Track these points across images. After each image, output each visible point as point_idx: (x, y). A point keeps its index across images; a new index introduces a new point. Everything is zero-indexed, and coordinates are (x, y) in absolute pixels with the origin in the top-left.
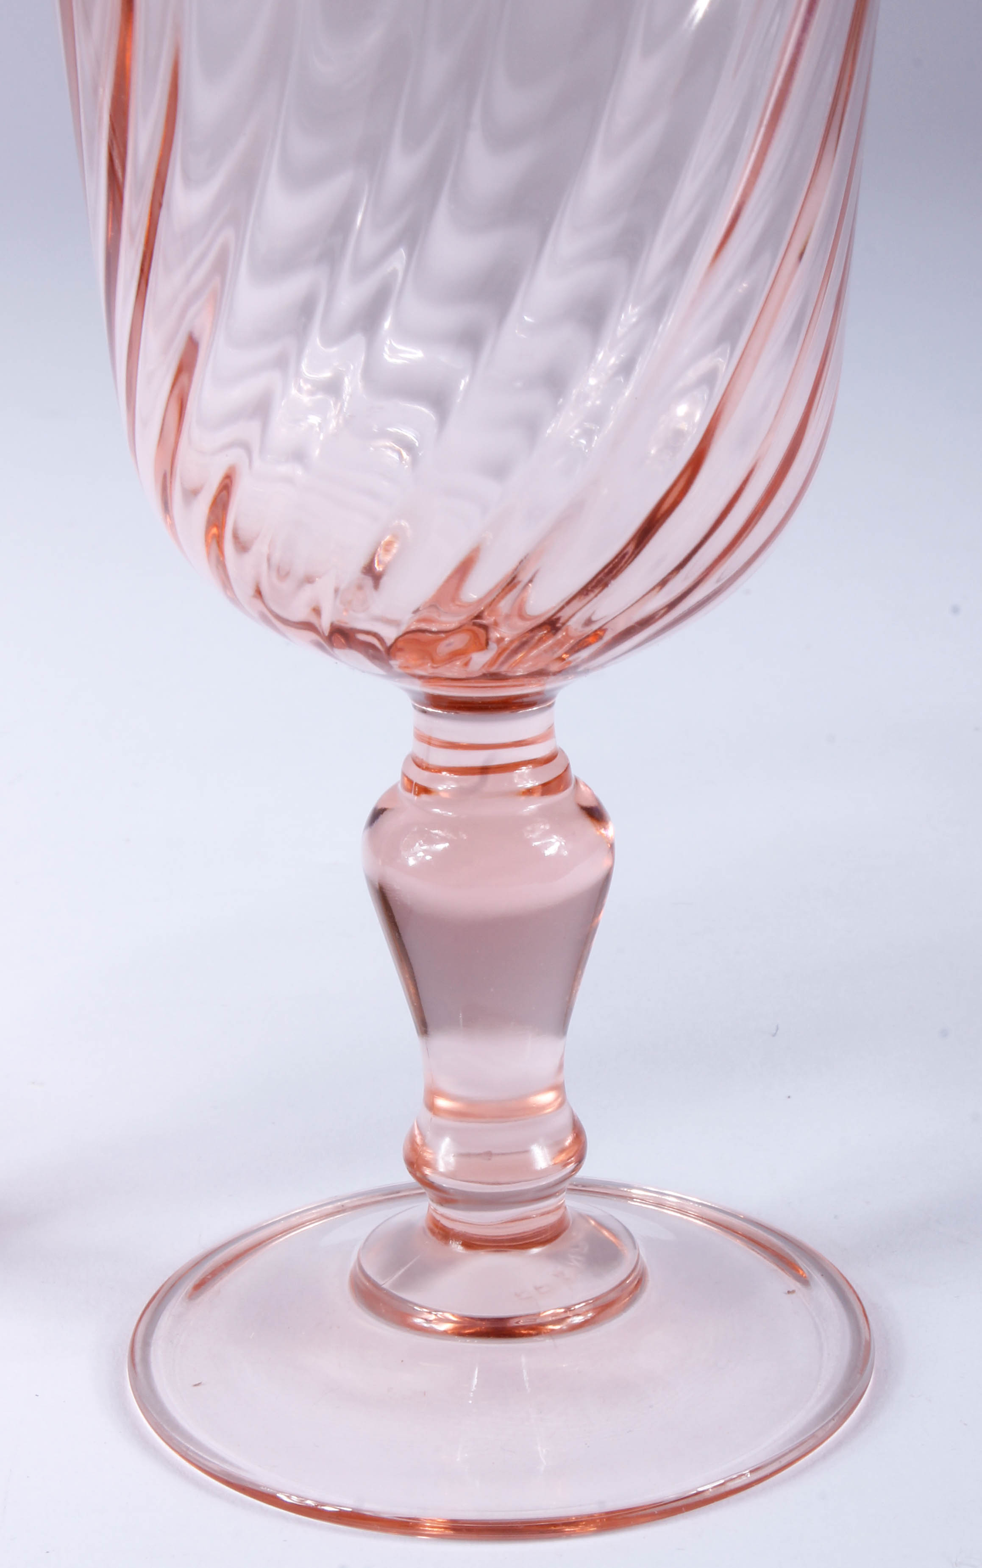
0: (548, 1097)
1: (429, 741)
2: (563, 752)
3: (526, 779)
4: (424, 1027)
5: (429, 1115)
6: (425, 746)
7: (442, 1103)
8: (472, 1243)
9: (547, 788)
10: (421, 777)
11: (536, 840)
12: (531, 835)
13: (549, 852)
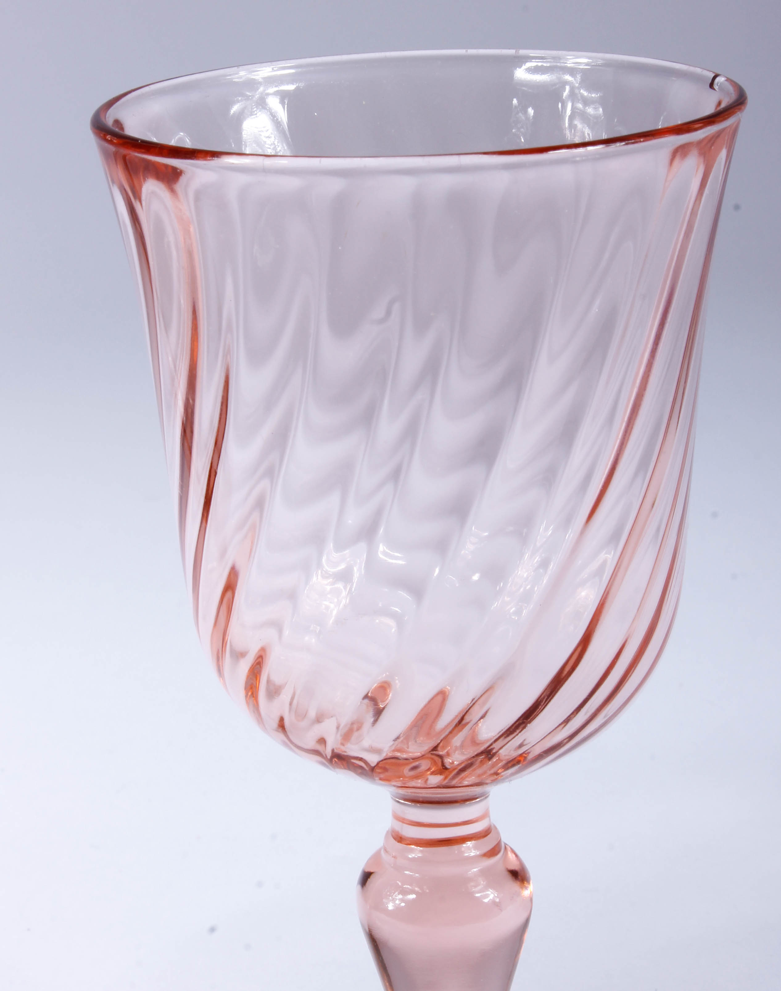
1: (403, 820)
2: (496, 828)
6: (401, 823)
11: (478, 893)
12: (476, 889)
13: (486, 902)
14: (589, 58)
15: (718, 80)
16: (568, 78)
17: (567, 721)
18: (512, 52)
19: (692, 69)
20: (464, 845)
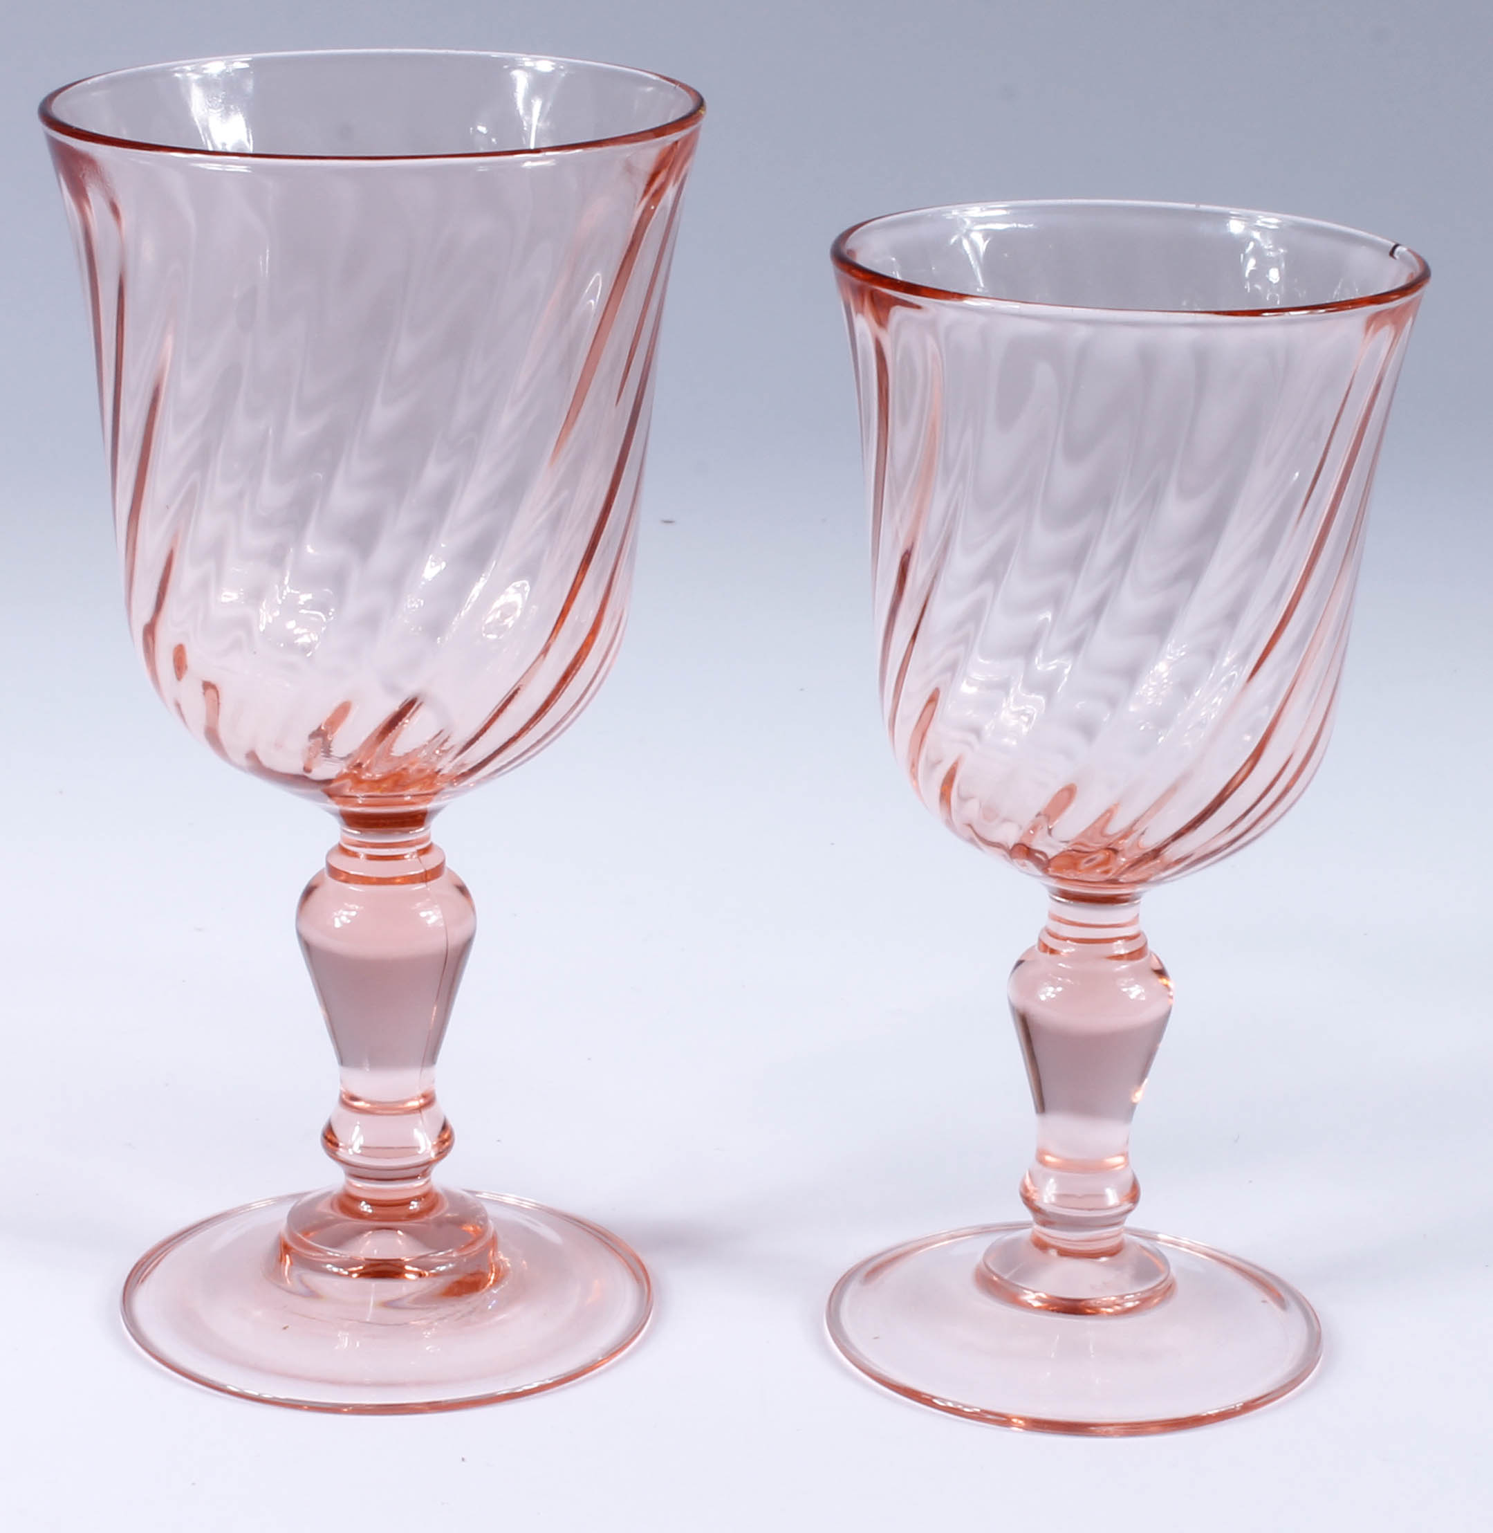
0: (1120, 1160)
1: (1060, 920)
2: (1143, 933)
3: (1120, 948)
4: (1042, 1106)
5: (1040, 1167)
6: (1058, 923)
7: (1048, 1158)
8: (1064, 1253)
9: (1132, 956)
10: (1052, 943)
11: (1126, 988)
12: (1123, 985)
13: (1132, 996)
15: (1398, 249)
16: (1256, 235)
17: (1233, 825)
18: (1192, 206)
19: (1371, 236)
20: (1114, 944)
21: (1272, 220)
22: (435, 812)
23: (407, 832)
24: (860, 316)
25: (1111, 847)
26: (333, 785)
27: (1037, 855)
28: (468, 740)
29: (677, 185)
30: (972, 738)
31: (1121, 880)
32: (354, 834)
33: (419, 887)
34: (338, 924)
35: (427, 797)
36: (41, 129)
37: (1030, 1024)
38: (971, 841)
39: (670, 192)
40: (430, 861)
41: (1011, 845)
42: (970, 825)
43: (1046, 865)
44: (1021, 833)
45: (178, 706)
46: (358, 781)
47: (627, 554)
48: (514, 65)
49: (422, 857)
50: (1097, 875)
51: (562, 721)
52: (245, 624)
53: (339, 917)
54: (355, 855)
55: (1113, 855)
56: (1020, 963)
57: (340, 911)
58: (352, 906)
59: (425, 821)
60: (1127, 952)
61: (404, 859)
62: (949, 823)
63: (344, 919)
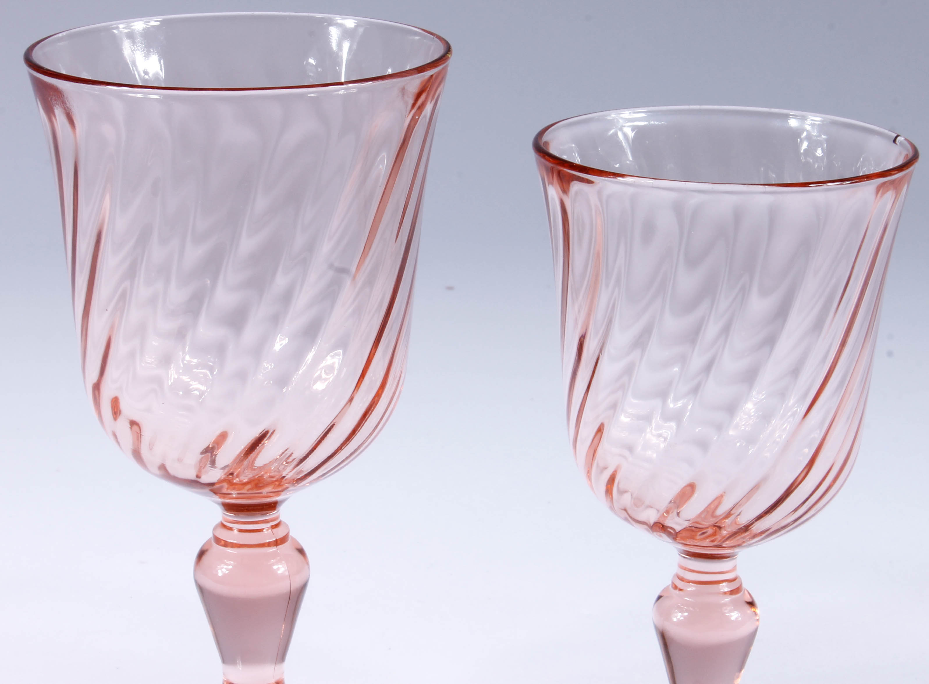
1: (685, 569)
2: (740, 578)
3: (725, 588)
6: (683, 571)
9: (733, 592)
10: (680, 584)
11: (728, 613)
12: (726, 611)
13: (733, 618)
14: (822, 118)
15: (898, 138)
16: (808, 128)
17: (796, 510)
19: (882, 130)
20: (721, 584)
21: (818, 119)
22: (283, 501)
23: (266, 514)
24: (550, 186)
25: (717, 525)
26: (217, 486)
27: (669, 529)
28: (301, 457)
29: (433, 102)
30: (627, 453)
31: (724, 546)
32: (231, 516)
33: (273, 549)
34: (220, 574)
35: (278, 493)
36: (25, 70)
37: (666, 637)
38: (626, 519)
39: (429, 107)
40: (279, 533)
41: (652, 522)
42: (625, 510)
43: (675, 536)
44: (659, 515)
45: (115, 435)
46: (231, 483)
47: (404, 335)
48: (331, 23)
49: (274, 530)
50: (707, 543)
51: (363, 443)
52: (159, 381)
53: (221, 569)
54: (231, 529)
55: (718, 529)
56: (660, 597)
57: (222, 565)
58: (228, 562)
59: (277, 507)
60: (729, 590)
61: (262, 531)
62: (612, 508)
63: (224, 570)
